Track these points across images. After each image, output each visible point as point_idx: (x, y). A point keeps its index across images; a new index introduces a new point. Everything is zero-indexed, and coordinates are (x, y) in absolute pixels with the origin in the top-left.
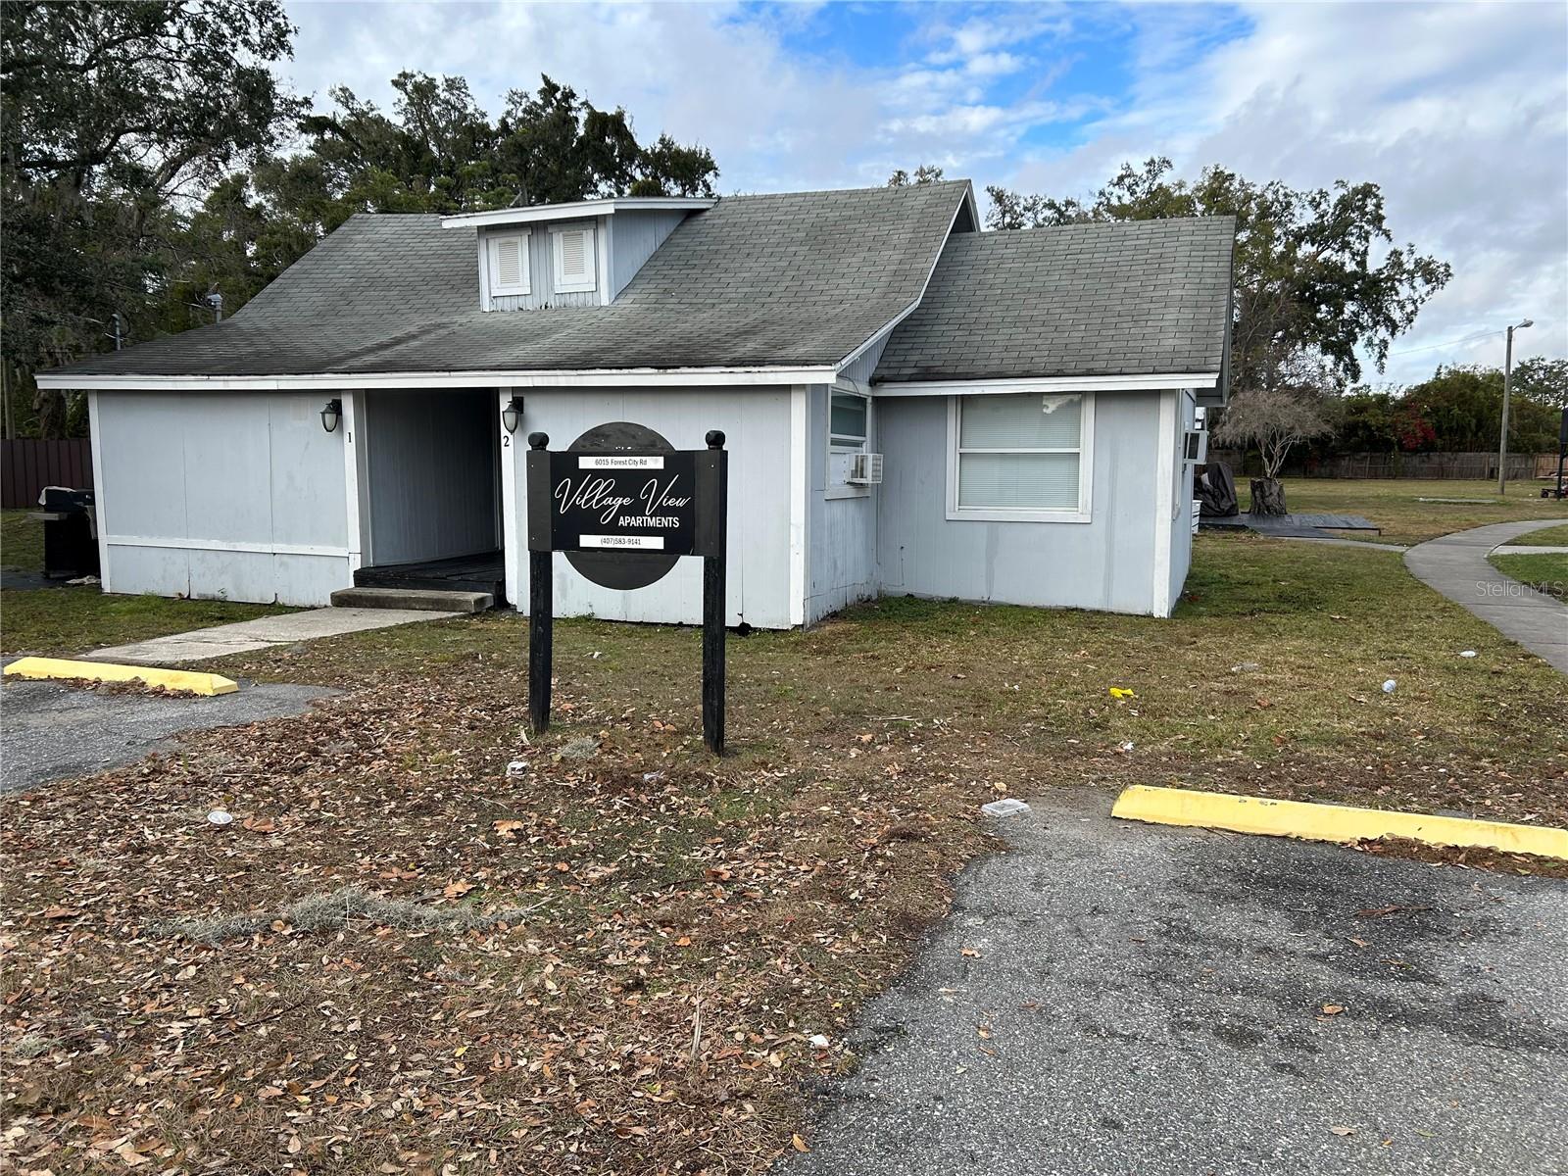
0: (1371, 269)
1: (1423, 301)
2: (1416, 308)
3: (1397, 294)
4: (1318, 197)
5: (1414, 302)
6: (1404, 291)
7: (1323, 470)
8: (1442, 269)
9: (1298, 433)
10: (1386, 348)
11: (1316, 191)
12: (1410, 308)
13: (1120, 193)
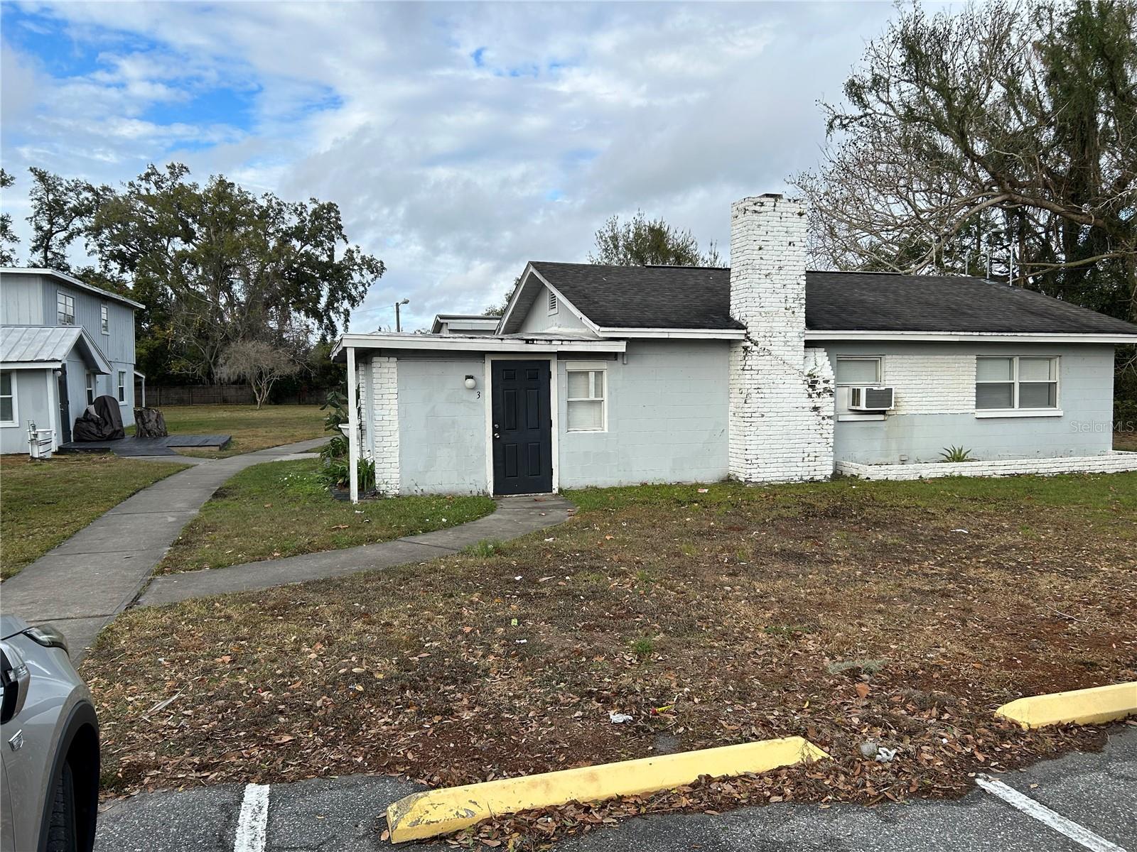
0: (336, 261)
1: (369, 285)
2: (366, 289)
3: (352, 279)
4: (299, 208)
5: (364, 285)
6: (356, 277)
7: (311, 398)
8: (379, 265)
9: (277, 372)
10: (348, 315)
11: (298, 203)
12: (361, 289)
13: (148, 186)
